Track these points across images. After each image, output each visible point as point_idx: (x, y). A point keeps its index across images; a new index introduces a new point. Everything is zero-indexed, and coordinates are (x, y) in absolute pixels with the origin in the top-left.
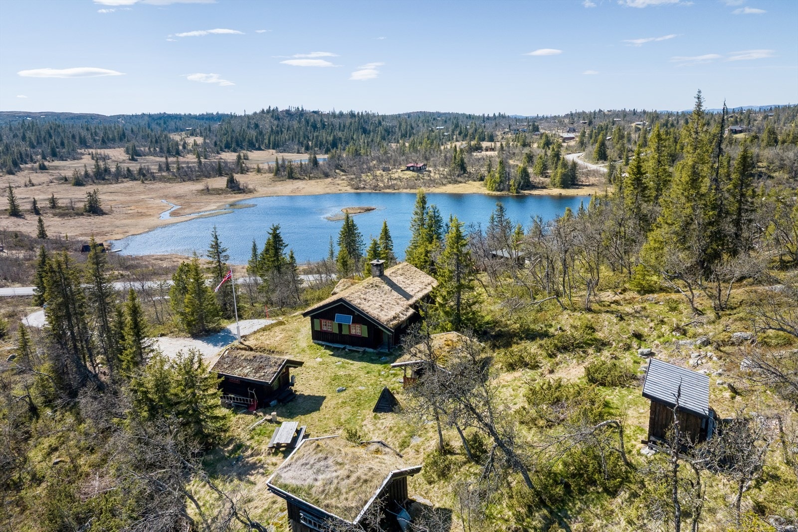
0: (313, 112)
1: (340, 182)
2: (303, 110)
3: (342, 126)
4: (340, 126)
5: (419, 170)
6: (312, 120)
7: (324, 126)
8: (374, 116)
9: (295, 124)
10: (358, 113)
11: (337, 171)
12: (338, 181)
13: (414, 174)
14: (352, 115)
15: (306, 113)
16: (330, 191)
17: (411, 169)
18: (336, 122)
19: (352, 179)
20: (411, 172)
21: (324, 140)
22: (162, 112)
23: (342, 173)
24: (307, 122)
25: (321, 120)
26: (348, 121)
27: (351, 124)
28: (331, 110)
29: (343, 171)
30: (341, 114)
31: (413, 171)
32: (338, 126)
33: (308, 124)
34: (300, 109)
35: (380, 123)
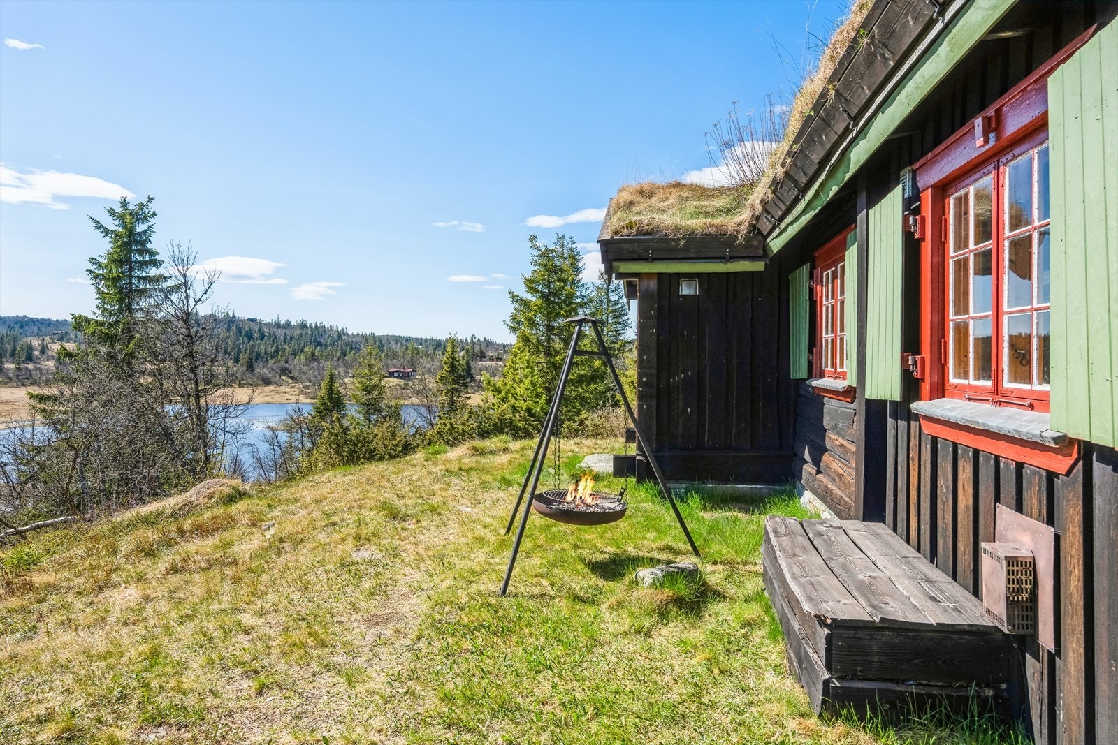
0: (249, 320)
1: (288, 390)
2: (234, 316)
3: (288, 338)
4: (285, 338)
5: (407, 376)
6: (247, 329)
7: (262, 337)
8: (331, 329)
9: (222, 332)
10: (311, 324)
11: (283, 378)
12: (284, 389)
13: (402, 382)
14: (303, 326)
15: (240, 320)
16: (271, 401)
17: (396, 374)
18: (281, 333)
19: (307, 386)
20: (395, 379)
21: (263, 351)
22: (21, 315)
23: (290, 381)
24: (240, 331)
25: (260, 330)
26: (298, 332)
27: (301, 335)
28: (275, 319)
29: (292, 378)
30: (288, 324)
31: (399, 377)
32: (282, 337)
33: (241, 332)
34: (231, 315)
35: (340, 336)
